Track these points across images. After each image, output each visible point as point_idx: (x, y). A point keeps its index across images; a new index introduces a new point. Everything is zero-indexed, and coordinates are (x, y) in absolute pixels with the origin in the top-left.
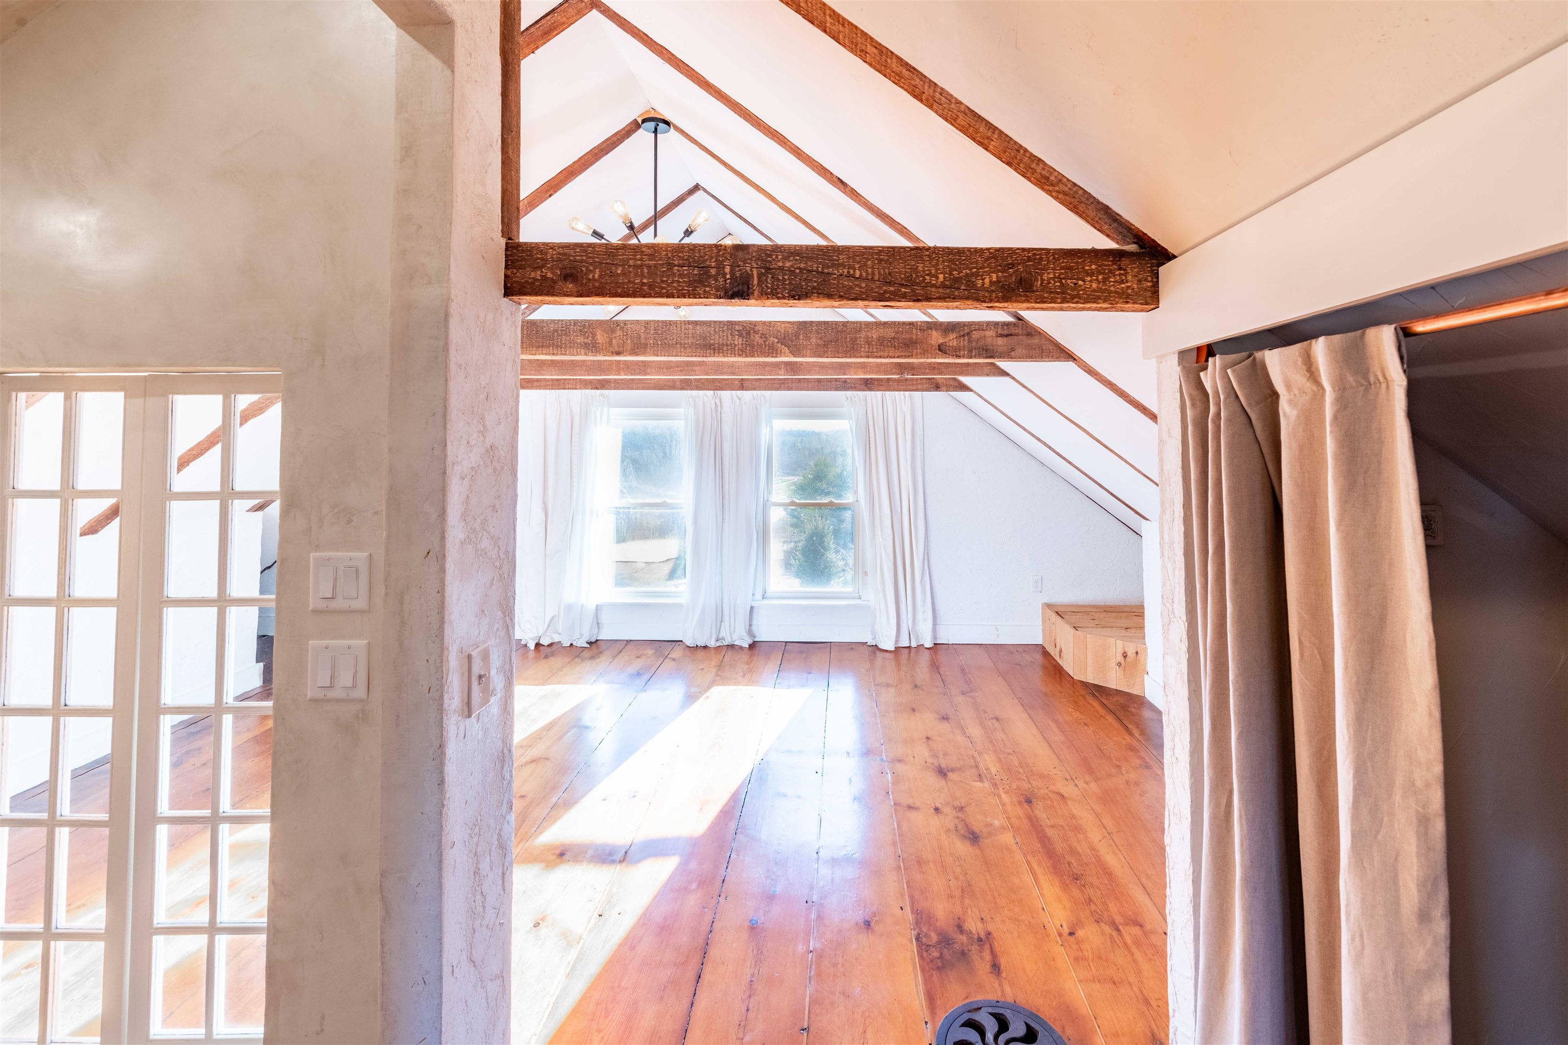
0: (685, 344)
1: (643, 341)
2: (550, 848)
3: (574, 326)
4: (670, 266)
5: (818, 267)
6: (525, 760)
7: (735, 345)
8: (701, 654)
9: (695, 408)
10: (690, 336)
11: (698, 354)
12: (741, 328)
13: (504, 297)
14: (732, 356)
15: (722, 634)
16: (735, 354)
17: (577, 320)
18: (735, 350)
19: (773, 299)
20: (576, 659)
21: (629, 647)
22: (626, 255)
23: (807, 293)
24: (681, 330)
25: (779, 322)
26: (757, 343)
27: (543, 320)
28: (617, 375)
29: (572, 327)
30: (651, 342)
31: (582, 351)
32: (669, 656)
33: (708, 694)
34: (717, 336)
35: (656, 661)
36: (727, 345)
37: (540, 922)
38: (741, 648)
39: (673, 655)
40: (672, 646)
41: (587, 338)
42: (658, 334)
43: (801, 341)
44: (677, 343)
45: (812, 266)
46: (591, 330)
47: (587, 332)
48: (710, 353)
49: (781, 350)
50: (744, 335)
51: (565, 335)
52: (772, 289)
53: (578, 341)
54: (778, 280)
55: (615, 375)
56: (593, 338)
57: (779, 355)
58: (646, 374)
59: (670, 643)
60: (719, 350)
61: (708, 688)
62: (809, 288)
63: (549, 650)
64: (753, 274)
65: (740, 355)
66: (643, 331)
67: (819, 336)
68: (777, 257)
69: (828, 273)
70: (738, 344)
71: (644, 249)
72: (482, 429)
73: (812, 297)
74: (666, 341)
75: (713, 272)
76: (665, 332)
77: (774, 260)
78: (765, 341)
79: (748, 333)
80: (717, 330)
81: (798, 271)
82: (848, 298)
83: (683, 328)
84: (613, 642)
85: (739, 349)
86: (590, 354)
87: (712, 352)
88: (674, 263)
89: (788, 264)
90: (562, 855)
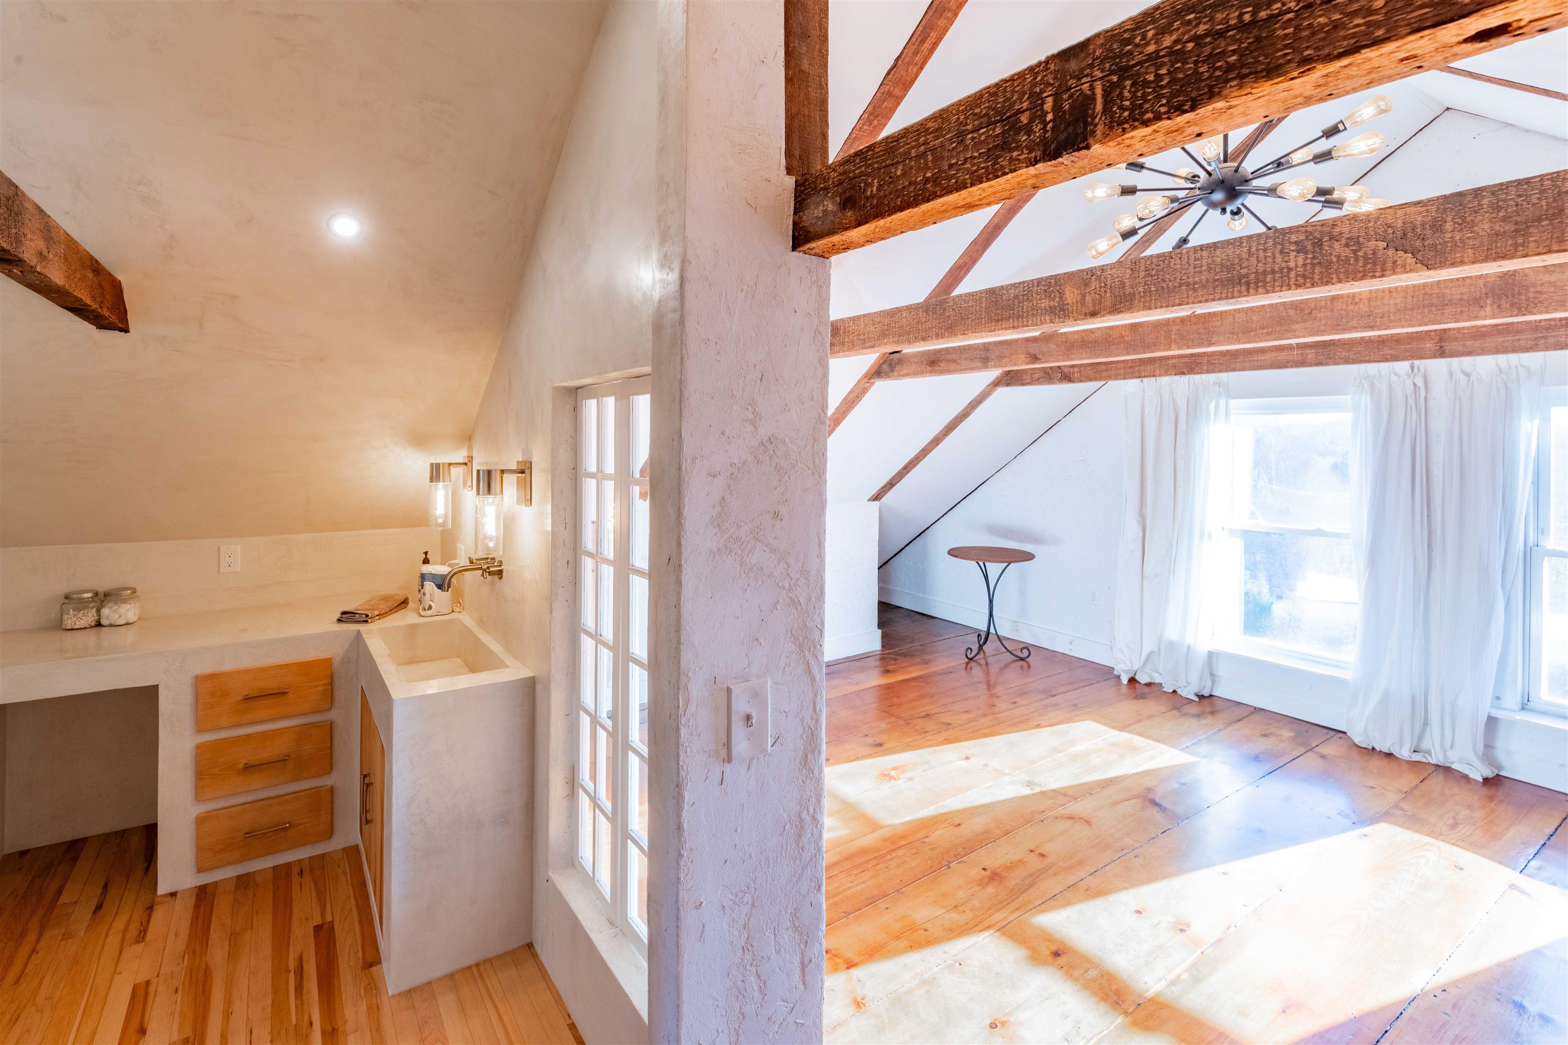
0: (1195, 283)
1: (1128, 290)
2: (1047, 937)
3: (1038, 286)
4: (961, 135)
5: (1241, 15)
6: (1063, 812)
7: (1290, 269)
8: (1377, 763)
9: (1372, 392)
10: (1203, 268)
11: (1218, 296)
12: (1302, 237)
13: (795, 248)
14: (1284, 288)
15: (1425, 745)
16: (1289, 285)
17: (1042, 278)
18: (1289, 279)
19: (1134, 128)
20: (1174, 712)
21: (1255, 718)
22: (907, 144)
23: (1211, 87)
24: (1188, 262)
25: (1390, 207)
26: (1338, 257)
27: (1002, 286)
28: (1167, 350)
29: (1035, 288)
30: (1141, 289)
31: (1047, 318)
32: (1317, 749)
33: (1368, 830)
34: (1253, 260)
35: (1293, 750)
36: (1273, 272)
37: (999, 1025)
38: (1466, 778)
39: (1323, 750)
40: (1328, 736)
41: (1053, 300)
42: (1152, 276)
43: (1448, 235)
44: (1181, 285)
45: (1227, 20)
46: (1058, 288)
47: (1053, 292)
48: (1240, 291)
49: (1395, 262)
50: (1310, 247)
51: (1028, 300)
52: (1132, 110)
53: (1043, 305)
54: (1146, 83)
55: (1164, 350)
56: (1061, 298)
57: (1388, 272)
58: (1210, 344)
59: (1327, 731)
60: (1256, 283)
61: (1373, 821)
62: (1218, 73)
63: (1146, 690)
64: (1094, 94)
65: (1298, 286)
66: (1128, 276)
67: (1502, 214)
68: (1144, 37)
69: (1271, 17)
70: (1296, 266)
71: (930, 125)
72: (751, 416)
73: (1225, 92)
74: (1164, 285)
75: (1024, 119)
76: (1162, 270)
77: (1137, 46)
78: (1355, 252)
79: (1319, 243)
80: (1253, 249)
81: (1190, 46)
82: (1329, 55)
83: (1192, 258)
84: (1234, 704)
85: (1297, 276)
86: (1057, 320)
87: (1244, 288)
88: (967, 130)
89: (1167, 41)
90: (1056, 954)
